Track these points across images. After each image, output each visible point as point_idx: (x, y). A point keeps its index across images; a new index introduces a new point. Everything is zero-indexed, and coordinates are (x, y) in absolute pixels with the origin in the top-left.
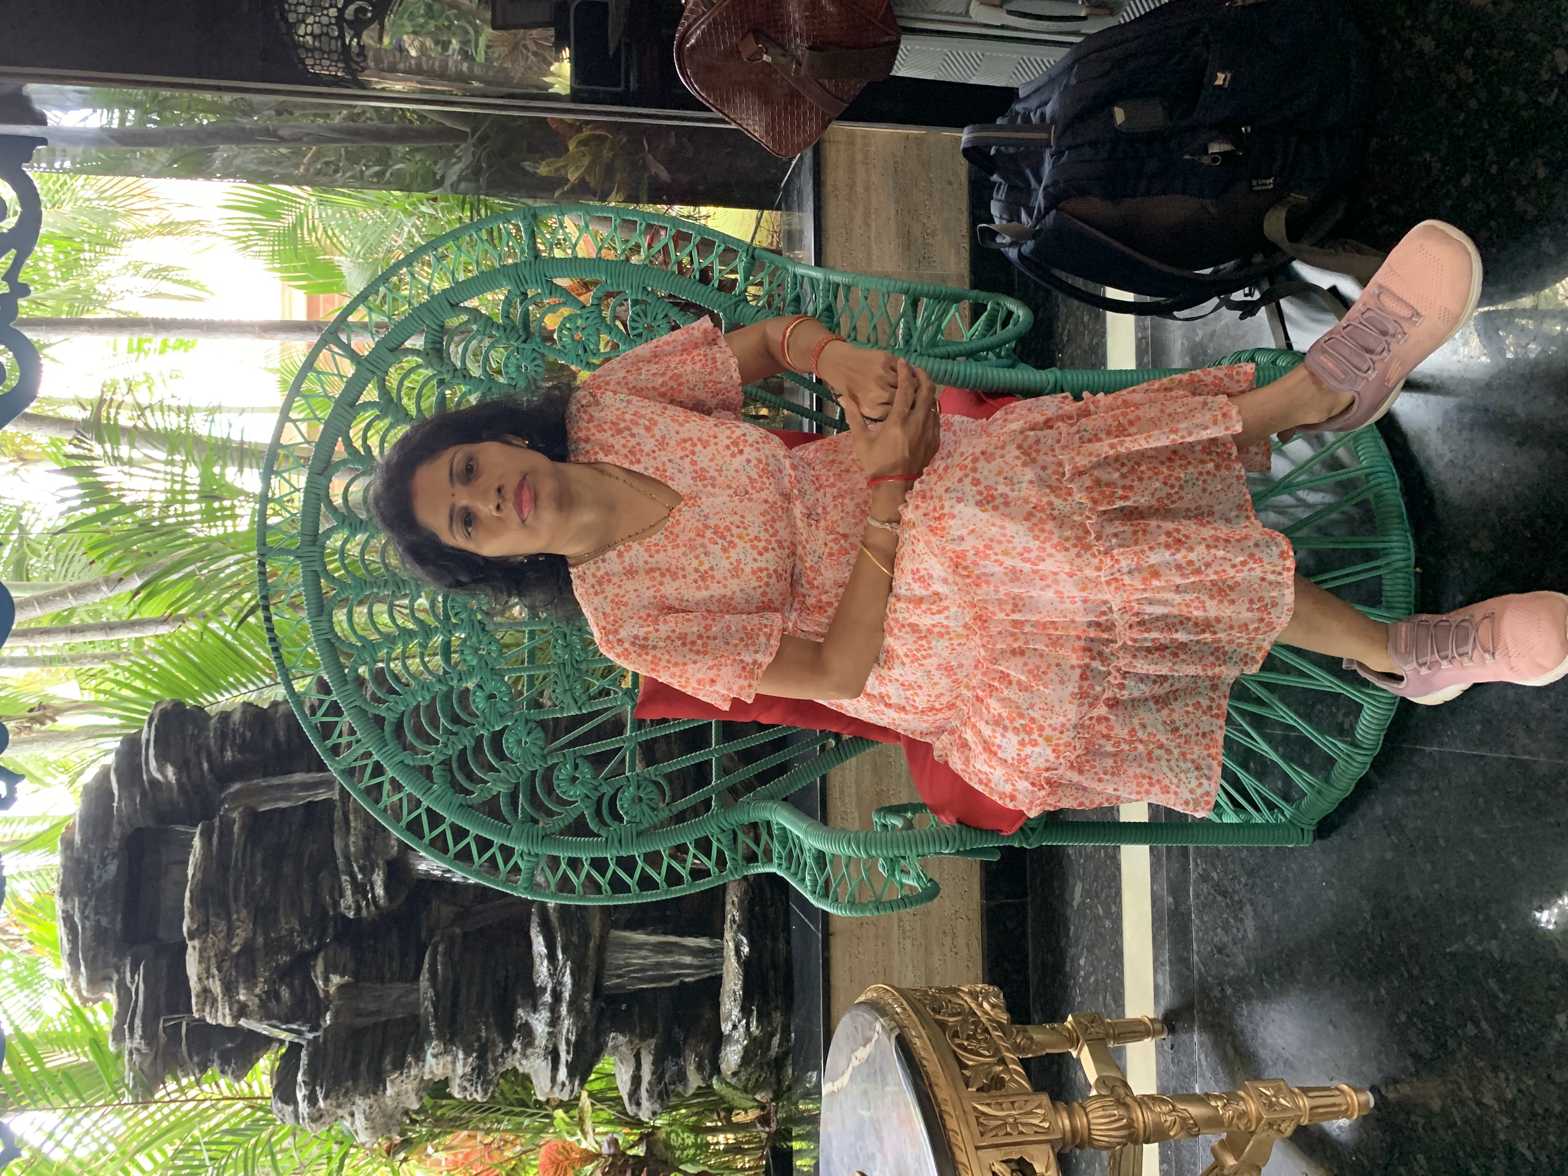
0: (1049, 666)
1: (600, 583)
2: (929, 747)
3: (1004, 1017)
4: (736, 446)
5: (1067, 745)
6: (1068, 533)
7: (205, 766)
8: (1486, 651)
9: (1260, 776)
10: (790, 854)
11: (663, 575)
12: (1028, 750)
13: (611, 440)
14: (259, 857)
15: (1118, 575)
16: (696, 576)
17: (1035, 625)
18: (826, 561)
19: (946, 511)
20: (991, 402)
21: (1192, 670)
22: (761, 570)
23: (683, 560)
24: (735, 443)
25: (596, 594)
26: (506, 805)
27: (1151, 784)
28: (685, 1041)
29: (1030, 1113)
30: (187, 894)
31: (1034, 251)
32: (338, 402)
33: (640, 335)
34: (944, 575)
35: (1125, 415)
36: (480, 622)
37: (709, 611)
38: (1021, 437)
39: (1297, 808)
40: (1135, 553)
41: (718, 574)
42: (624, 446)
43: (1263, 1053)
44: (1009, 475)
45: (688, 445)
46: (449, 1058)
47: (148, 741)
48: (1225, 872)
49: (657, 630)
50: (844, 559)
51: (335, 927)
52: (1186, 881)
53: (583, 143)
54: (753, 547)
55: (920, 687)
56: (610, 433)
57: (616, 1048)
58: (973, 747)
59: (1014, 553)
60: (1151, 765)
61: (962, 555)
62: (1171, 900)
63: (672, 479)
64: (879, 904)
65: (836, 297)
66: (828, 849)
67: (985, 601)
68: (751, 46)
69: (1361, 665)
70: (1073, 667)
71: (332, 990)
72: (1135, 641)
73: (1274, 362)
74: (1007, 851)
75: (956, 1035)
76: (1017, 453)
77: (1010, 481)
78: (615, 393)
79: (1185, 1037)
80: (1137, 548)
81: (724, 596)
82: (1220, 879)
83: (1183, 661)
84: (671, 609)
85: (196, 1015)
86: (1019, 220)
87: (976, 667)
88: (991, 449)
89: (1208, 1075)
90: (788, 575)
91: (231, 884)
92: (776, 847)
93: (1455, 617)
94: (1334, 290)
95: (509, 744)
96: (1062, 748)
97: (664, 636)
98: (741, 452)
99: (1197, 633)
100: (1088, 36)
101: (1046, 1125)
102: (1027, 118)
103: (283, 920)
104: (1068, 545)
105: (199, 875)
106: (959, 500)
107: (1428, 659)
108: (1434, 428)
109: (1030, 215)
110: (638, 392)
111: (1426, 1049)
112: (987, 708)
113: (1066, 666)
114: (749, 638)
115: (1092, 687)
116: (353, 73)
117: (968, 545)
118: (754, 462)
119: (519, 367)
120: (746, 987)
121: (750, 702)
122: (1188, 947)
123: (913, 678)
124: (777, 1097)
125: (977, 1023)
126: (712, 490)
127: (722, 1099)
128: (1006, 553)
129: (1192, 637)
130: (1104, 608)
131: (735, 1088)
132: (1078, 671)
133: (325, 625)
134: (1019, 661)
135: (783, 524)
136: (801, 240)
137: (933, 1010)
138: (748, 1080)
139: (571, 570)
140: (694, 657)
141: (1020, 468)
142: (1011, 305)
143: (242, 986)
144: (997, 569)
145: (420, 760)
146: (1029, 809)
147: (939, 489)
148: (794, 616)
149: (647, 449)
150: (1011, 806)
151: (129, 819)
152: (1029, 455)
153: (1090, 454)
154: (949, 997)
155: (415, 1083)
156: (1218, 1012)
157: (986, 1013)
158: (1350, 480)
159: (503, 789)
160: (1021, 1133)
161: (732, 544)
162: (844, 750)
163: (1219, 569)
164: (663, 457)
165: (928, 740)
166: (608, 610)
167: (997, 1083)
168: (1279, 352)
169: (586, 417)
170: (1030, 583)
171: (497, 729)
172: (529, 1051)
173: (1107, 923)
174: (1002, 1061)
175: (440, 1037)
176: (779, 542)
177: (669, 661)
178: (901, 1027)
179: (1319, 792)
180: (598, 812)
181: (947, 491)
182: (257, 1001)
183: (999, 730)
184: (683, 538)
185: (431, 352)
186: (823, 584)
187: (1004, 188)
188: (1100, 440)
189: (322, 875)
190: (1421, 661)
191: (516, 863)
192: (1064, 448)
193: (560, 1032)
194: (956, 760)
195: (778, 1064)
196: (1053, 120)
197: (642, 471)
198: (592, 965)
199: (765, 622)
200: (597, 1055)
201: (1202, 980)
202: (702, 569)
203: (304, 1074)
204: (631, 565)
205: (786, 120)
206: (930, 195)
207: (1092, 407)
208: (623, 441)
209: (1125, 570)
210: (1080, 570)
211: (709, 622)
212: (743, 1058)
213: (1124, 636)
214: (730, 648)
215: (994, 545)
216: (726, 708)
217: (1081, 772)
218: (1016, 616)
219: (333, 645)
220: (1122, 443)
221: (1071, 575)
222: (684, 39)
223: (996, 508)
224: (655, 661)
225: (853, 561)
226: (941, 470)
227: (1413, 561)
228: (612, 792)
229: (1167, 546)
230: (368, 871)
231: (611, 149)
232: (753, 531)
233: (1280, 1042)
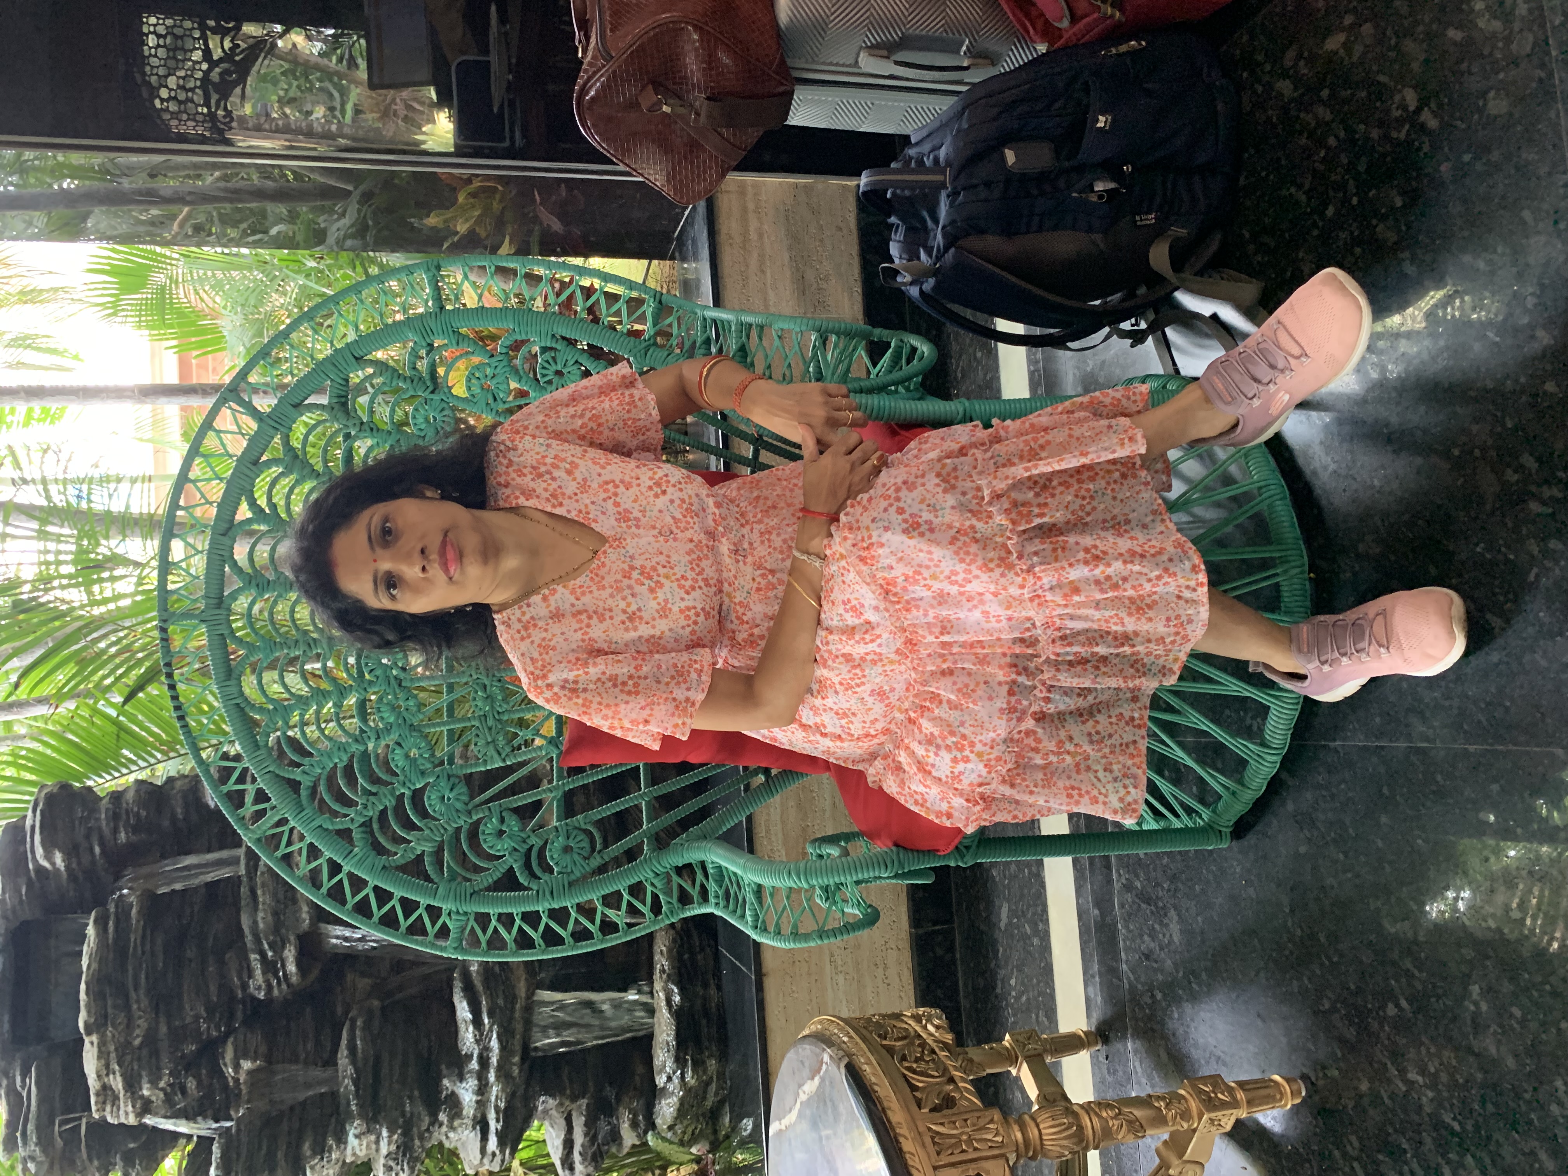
0: (978, 684)
1: (526, 628)
2: (861, 774)
3: (949, 1038)
4: (659, 487)
5: (999, 759)
6: (991, 554)
7: (97, 850)
8: (1380, 646)
9: (1176, 782)
10: (727, 894)
11: (590, 618)
12: (961, 767)
13: (532, 484)
14: (159, 941)
15: (1040, 592)
16: (624, 617)
17: (963, 645)
18: (755, 596)
19: (874, 540)
20: (903, 432)
21: (1113, 683)
22: (688, 609)
23: (610, 601)
24: (658, 484)
25: (522, 639)
26: (431, 864)
27: (1080, 795)
28: (618, 1100)
29: (983, 1128)
30: (83, 987)
31: (935, 288)
32: (240, 460)
33: (550, 382)
34: (874, 603)
35: (1035, 440)
36: (395, 678)
37: (638, 652)
38: (939, 465)
39: (1214, 812)
40: (1056, 570)
41: (646, 615)
42: (546, 490)
43: (1195, 1054)
44: (932, 502)
45: (610, 486)
46: (373, 1138)
47: (33, 828)
48: (1148, 880)
49: (587, 673)
50: (771, 594)
51: (244, 1011)
52: (1111, 894)
53: (473, 195)
54: (681, 587)
55: (854, 714)
56: (530, 477)
57: (546, 1112)
58: (907, 768)
59: (942, 577)
60: (1080, 777)
61: (891, 582)
62: (1097, 912)
63: (595, 521)
64: (822, 934)
65: (748, 337)
66: (767, 882)
67: (915, 625)
68: (649, 97)
69: (1267, 666)
70: (1000, 684)
71: (242, 1078)
72: (1058, 655)
73: (1164, 387)
74: (942, 872)
75: (904, 1058)
76: (937, 481)
77: (933, 509)
78: (534, 437)
79: (1119, 1046)
80: (1057, 565)
81: (653, 636)
82: (1143, 887)
83: (1104, 673)
84: (600, 652)
85: (96, 1116)
86: (919, 258)
87: (907, 690)
88: (912, 479)
89: (1144, 1081)
90: (715, 613)
91: (131, 971)
92: (712, 887)
93: (1351, 615)
94: (1215, 317)
95: (431, 801)
96: (993, 763)
97: (594, 679)
98: (664, 492)
99: (1117, 647)
100: (973, 84)
101: (999, 1139)
102: (920, 163)
103: (187, 1007)
104: (992, 565)
105: (95, 966)
106: (886, 529)
107: (1329, 656)
108: (1317, 441)
109: (929, 254)
110: (557, 435)
111: (1351, 1034)
112: (920, 729)
113: (994, 684)
114: (680, 675)
115: (1019, 702)
116: (221, 132)
117: (899, 571)
118: (678, 502)
119: (427, 420)
120: (678, 1036)
121: (685, 739)
122: (1116, 957)
123: (847, 705)
124: (714, 1148)
125: (923, 1045)
126: (637, 531)
127: (658, 1155)
128: (934, 577)
129: (1112, 651)
130: (1028, 625)
131: (671, 1143)
132: (1006, 688)
133: (234, 690)
134: (948, 681)
135: (709, 562)
136: (698, 287)
137: (880, 1036)
138: (684, 1133)
139: (495, 616)
140: (626, 698)
141: (941, 495)
142: (915, 341)
143: (145, 1080)
144: (926, 593)
145: (340, 824)
146: (966, 826)
147: (865, 520)
148: (724, 653)
149: (569, 492)
150: (948, 824)
151: (14, 911)
152: (948, 482)
153: (1007, 478)
154: (893, 1022)
155: (337, 1167)
156: (1150, 1018)
157: (931, 1035)
158: (1245, 494)
159: (428, 847)
160: (976, 1149)
161: (659, 584)
162: (772, 784)
163: (1136, 583)
164: (586, 499)
165: (860, 767)
166: (536, 655)
167: (948, 1102)
168: (1167, 377)
169: (505, 462)
170: (958, 604)
171: (418, 786)
172: (456, 1123)
173: (1036, 941)
174: (952, 1080)
175: (362, 1116)
176: (705, 580)
177: (600, 703)
178: (849, 1055)
179: (1234, 793)
180: (527, 865)
181: (873, 521)
182: (161, 1095)
183: (932, 749)
184: (609, 580)
185: (337, 407)
186: (754, 619)
187: (902, 230)
188: (1014, 464)
189: (227, 956)
190: (1323, 658)
191: (444, 924)
192: (981, 473)
193: (489, 1100)
194: (892, 783)
195: (714, 1115)
196: (948, 163)
197: (565, 514)
198: (519, 1027)
199: (694, 657)
200: (526, 1124)
201: (1132, 989)
202: (629, 610)
203: (217, 1168)
204: (557, 609)
205: (686, 169)
206: (821, 241)
207: (1002, 433)
208: (544, 485)
209: (1047, 587)
210: (1005, 589)
211: (640, 662)
212: (679, 1110)
213: (1048, 651)
214: (662, 686)
215: (923, 570)
216: (656, 747)
217: (1012, 786)
218: (945, 638)
219: (242, 709)
220: (1036, 467)
221: (995, 595)
222: (583, 91)
223: (922, 535)
224: (587, 704)
225: (781, 595)
226: (865, 502)
227: (1307, 568)
228: (541, 843)
229: (1086, 563)
230: (278, 947)
231: (500, 201)
232: (679, 571)
233: (1212, 1041)
